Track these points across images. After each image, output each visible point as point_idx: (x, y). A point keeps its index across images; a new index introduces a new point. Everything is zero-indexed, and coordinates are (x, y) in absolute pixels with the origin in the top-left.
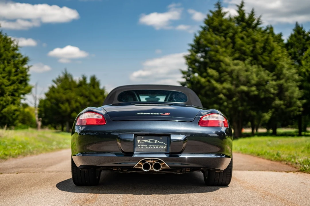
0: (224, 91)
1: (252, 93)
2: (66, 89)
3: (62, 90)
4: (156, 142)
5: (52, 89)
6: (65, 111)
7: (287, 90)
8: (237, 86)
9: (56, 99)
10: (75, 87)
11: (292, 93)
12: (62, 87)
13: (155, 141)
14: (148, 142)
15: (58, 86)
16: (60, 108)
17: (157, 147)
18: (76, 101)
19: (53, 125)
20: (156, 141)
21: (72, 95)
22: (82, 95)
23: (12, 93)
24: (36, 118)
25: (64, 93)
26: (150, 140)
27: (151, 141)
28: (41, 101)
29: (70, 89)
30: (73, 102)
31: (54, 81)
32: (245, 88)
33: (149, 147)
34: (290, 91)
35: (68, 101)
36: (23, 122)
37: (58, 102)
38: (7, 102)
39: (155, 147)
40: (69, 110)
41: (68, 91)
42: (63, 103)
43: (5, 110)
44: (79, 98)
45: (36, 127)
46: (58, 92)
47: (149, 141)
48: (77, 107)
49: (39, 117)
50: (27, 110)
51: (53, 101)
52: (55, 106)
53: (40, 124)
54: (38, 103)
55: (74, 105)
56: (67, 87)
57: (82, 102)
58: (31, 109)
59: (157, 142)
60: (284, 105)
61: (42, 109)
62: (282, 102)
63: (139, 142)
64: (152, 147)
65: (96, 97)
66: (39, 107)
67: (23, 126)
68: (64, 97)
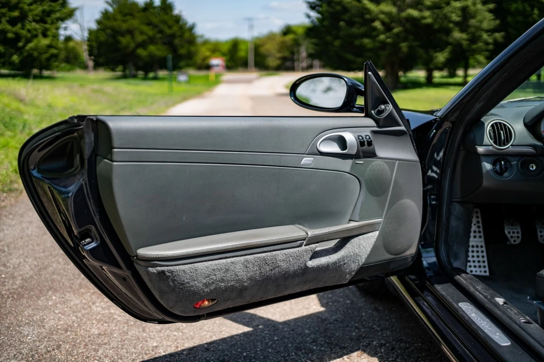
0: (382, 16)
1: (424, 21)
2: (125, 15)
3: (119, 17)
5: (105, 14)
6: (127, 47)
7: (473, 17)
8: (401, 10)
9: (113, 29)
10: (138, 12)
11: (481, 22)
12: (120, 12)
15: (114, 10)
16: (119, 42)
18: (142, 33)
19: (111, 67)
21: (135, 23)
22: (149, 24)
23: (40, 17)
24: (85, 55)
25: (124, 21)
28: (91, 32)
29: (131, 15)
30: (137, 34)
31: (107, 2)
32: (414, 13)
34: (479, 18)
35: (130, 32)
36: (68, 60)
37: (117, 33)
38: (35, 32)
40: (132, 45)
41: (128, 17)
42: (123, 35)
43: (31, 45)
44: (146, 29)
45: (85, 67)
46: (115, 20)
48: (144, 41)
49: (90, 55)
50: (71, 44)
51: (109, 31)
52: (111, 40)
53: (91, 64)
54: (86, 34)
55: (140, 38)
56: (126, 11)
57: (151, 33)
58: (77, 43)
60: (467, 40)
61: (94, 44)
62: (464, 36)
65: (170, 27)
66: (89, 40)
67: (68, 67)
68: (124, 26)
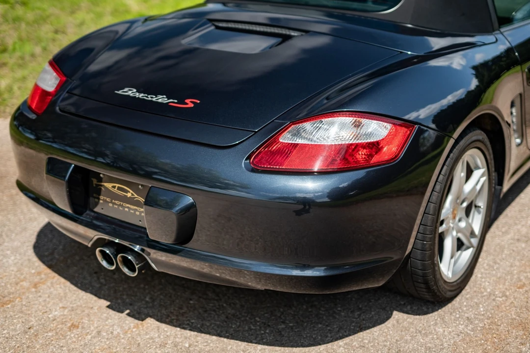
4: (129, 195)
13: (127, 192)
14: (112, 189)
17: (132, 209)
20: (131, 191)
26: (117, 185)
27: (119, 189)
33: (116, 204)
39: (128, 207)
47: (114, 187)
59: (132, 195)
63: (94, 185)
64: (122, 206)
